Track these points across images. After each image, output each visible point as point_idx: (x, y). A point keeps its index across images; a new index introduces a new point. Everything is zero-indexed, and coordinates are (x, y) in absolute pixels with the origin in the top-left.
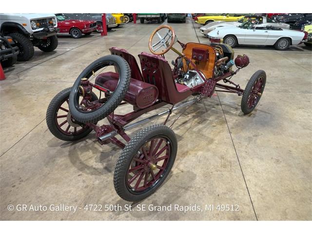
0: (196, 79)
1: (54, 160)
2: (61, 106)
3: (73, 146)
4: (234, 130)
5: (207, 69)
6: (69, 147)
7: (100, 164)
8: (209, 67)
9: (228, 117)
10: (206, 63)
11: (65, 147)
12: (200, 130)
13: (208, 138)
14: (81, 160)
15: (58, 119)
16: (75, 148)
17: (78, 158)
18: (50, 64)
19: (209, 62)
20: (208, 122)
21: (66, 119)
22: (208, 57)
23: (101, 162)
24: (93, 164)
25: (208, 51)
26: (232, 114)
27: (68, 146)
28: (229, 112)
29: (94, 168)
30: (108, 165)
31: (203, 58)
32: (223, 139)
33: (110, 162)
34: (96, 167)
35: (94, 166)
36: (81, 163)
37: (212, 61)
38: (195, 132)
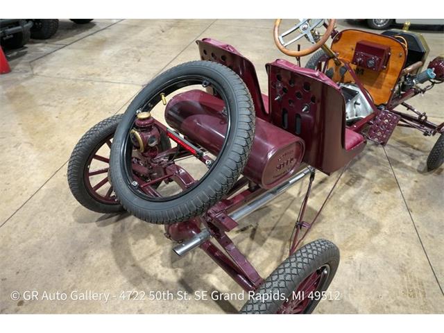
0: (356, 103)
1: (85, 256)
2: (97, 154)
3: (120, 224)
4: (415, 203)
5: (379, 86)
6: (111, 226)
7: (170, 271)
8: (385, 83)
9: (399, 174)
10: (379, 74)
11: (104, 225)
12: (352, 201)
13: (369, 220)
14: (134, 260)
15: (90, 177)
16: (123, 228)
17: (128, 253)
18: (85, 45)
19: (386, 73)
20: (365, 182)
21: (107, 176)
22: (386, 63)
23: (172, 267)
24: (158, 270)
25: (389, 50)
26: (406, 167)
27: (110, 223)
28: (398, 162)
29: (160, 281)
30: (185, 274)
31: (377, 64)
32: (399, 225)
33: (189, 268)
34: (164, 278)
35: (159, 276)
36: (134, 266)
37: (394, 71)
38: (344, 204)
